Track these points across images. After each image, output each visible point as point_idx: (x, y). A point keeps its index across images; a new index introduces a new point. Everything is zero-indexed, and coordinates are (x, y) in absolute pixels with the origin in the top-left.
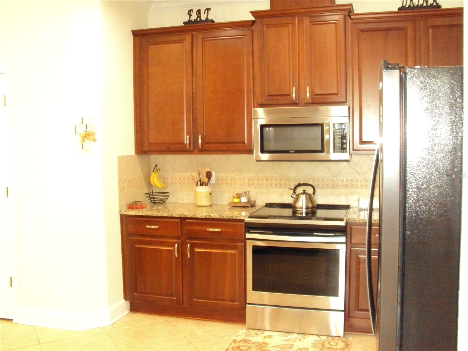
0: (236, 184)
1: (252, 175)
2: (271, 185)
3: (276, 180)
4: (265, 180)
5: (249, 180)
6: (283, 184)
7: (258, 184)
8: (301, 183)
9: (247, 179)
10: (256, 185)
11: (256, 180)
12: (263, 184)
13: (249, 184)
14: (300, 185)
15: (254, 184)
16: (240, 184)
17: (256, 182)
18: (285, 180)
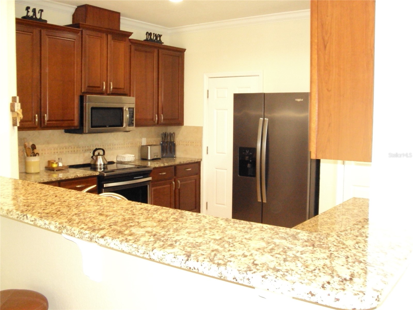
0: (45, 154)
1: (56, 146)
2: (69, 152)
3: (72, 148)
4: (64, 148)
5: (54, 149)
6: (76, 151)
7: (60, 152)
8: (97, 148)
9: (53, 149)
10: (59, 153)
11: (59, 149)
12: (63, 152)
13: (54, 153)
14: (96, 149)
15: (57, 152)
16: (48, 153)
17: (59, 151)
18: (77, 148)
